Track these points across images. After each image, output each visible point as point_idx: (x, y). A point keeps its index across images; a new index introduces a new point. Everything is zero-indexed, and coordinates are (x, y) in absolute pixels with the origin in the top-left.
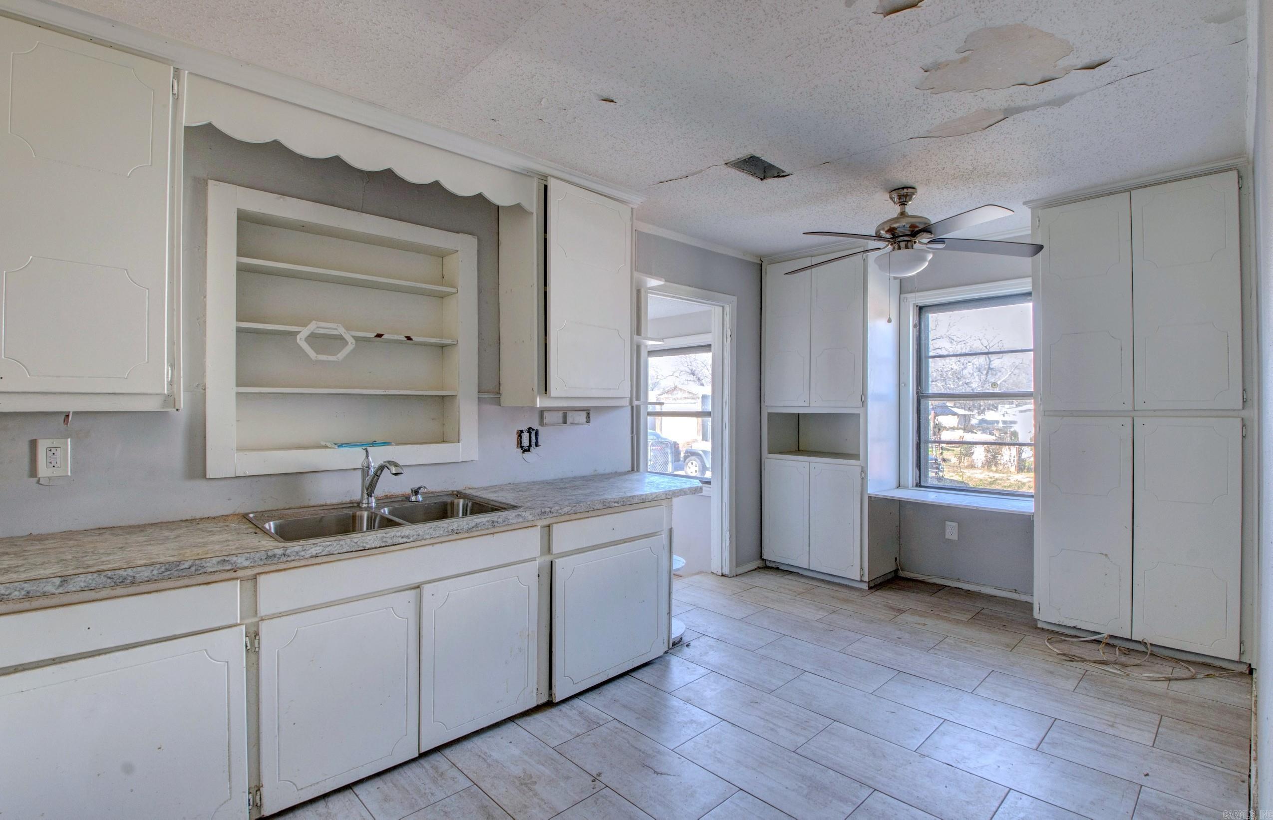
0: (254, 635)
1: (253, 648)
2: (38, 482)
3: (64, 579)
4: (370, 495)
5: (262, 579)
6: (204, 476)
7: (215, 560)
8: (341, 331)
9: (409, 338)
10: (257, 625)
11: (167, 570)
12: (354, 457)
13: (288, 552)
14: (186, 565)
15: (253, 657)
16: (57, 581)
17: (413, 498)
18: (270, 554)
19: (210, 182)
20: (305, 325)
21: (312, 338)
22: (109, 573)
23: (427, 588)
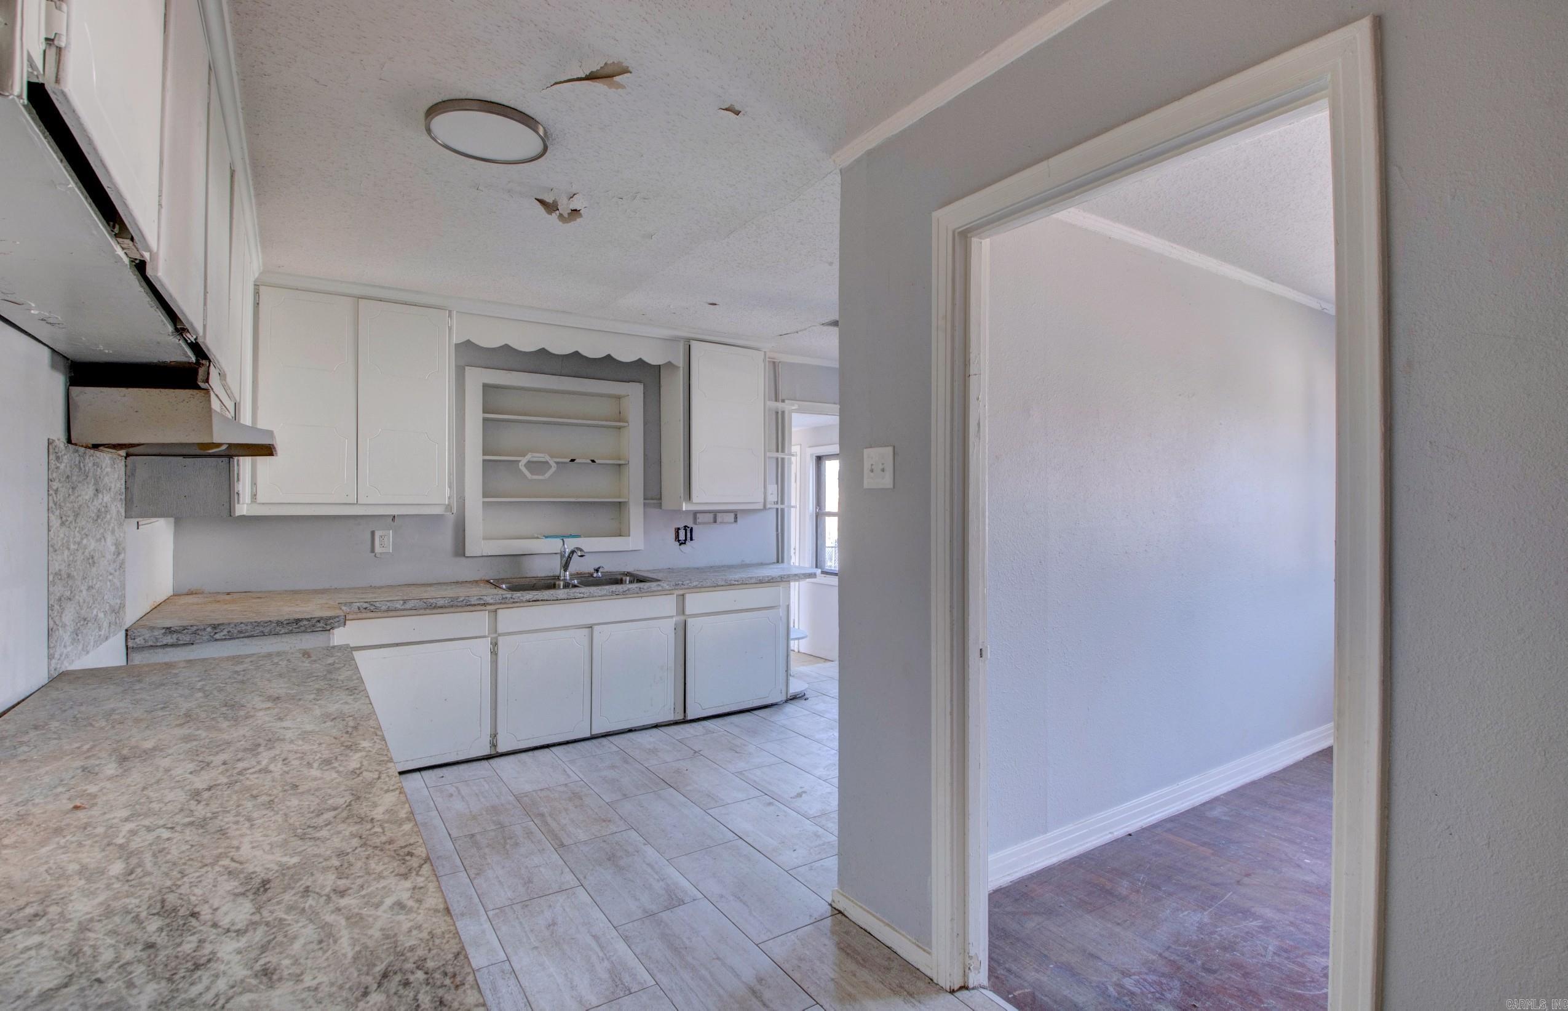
0: (495, 644)
1: (494, 653)
2: (375, 556)
3: (405, 601)
4: (565, 571)
5: (500, 612)
6: (464, 555)
7: (475, 598)
8: (547, 458)
9: (593, 461)
10: (496, 638)
11: (452, 601)
12: (555, 545)
13: (514, 597)
14: (461, 599)
15: (494, 656)
16: (401, 602)
17: (595, 575)
18: (504, 596)
19: (467, 368)
20: (524, 456)
21: (530, 465)
22: (425, 600)
23: (595, 628)
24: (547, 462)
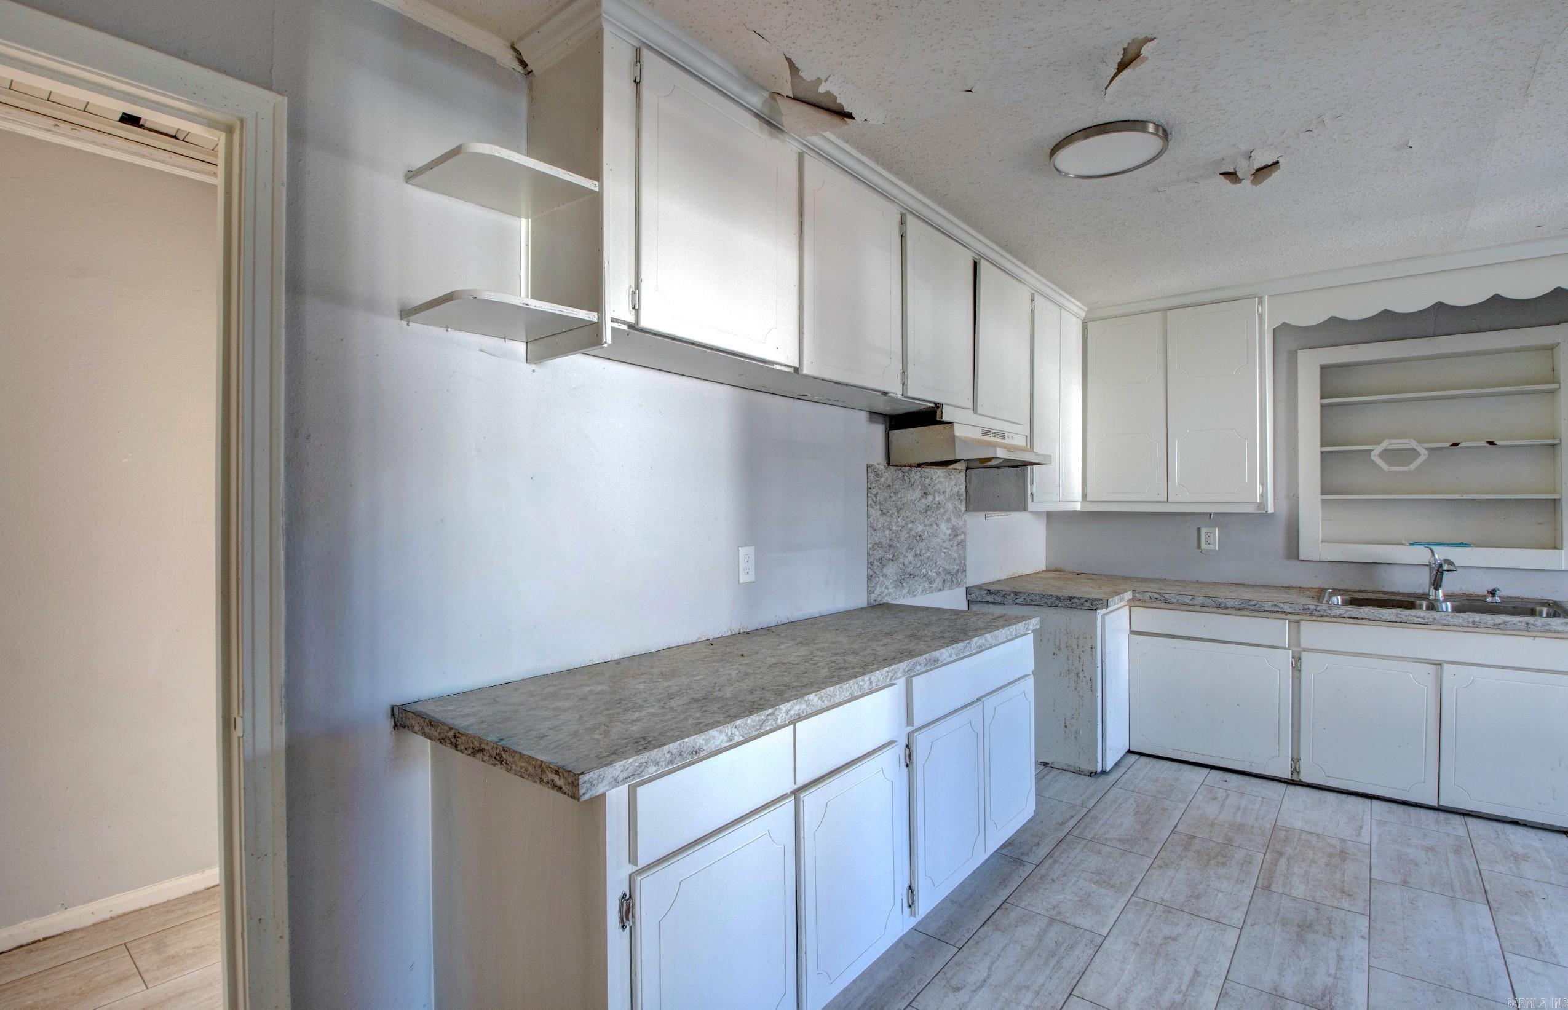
0: (1297, 659)
1: (1297, 667)
2: (1201, 552)
3: (1193, 597)
4: (1436, 589)
5: (1303, 624)
6: (1297, 558)
7: (1270, 604)
8: (1413, 444)
9: (1492, 443)
10: (1300, 653)
11: (1243, 603)
12: (1421, 555)
13: (1318, 608)
14: (1254, 603)
15: (1297, 673)
16: (1190, 597)
17: (1489, 599)
18: (1305, 607)
19: (1299, 351)
20: (1379, 443)
21: (1386, 454)
22: (1214, 599)
23: (1446, 667)
24: (1413, 449)
